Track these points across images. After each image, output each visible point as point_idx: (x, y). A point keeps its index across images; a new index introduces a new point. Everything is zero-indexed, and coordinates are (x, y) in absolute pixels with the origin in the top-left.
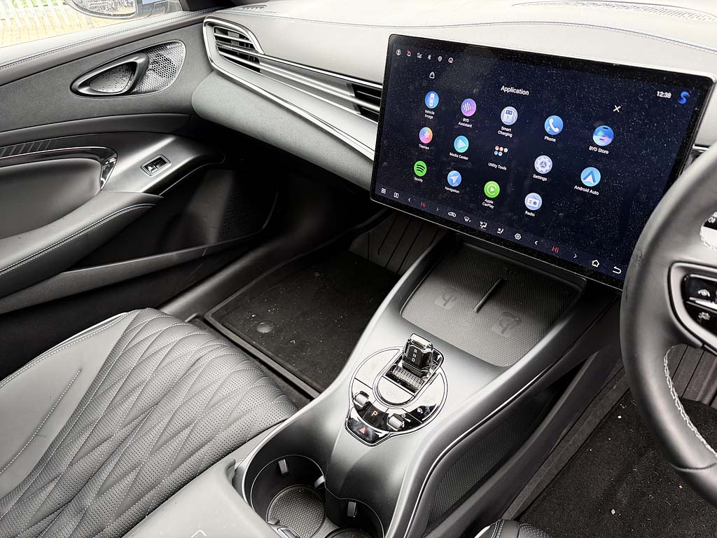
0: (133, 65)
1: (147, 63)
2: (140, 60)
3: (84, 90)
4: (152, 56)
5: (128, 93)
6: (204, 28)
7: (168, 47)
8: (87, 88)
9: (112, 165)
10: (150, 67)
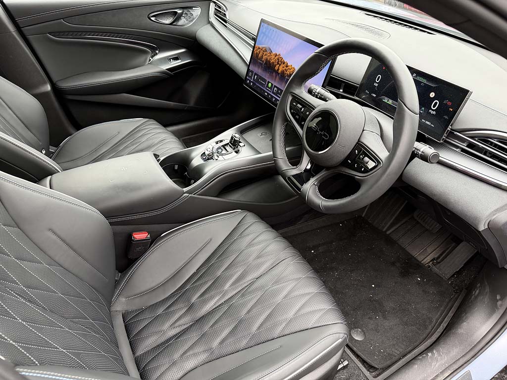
0: (176, 13)
1: (182, 13)
2: (179, 11)
3: (153, 19)
4: (186, 11)
5: (171, 24)
6: (211, 4)
7: (193, 8)
8: (155, 18)
9: (157, 54)
10: (183, 15)
